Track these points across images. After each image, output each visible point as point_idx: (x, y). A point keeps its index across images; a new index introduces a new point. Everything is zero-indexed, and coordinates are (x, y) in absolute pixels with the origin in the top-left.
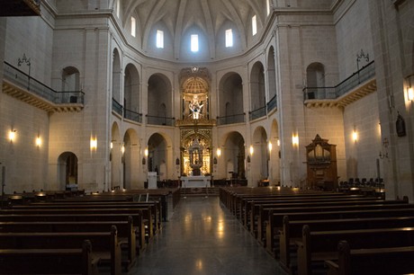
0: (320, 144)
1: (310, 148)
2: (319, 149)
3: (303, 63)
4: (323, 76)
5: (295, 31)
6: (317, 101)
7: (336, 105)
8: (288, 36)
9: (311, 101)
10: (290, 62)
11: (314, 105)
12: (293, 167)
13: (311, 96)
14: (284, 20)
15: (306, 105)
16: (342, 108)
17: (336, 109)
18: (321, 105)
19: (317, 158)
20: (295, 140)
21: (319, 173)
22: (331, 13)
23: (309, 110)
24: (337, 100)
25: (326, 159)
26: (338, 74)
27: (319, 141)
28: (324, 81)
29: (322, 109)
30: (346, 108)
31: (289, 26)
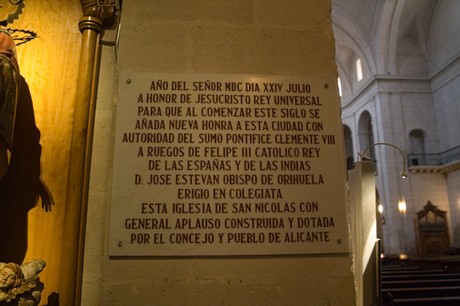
0: (433, 211)
1: (421, 214)
2: (431, 215)
3: (405, 129)
4: (422, 141)
5: (395, 98)
6: (422, 167)
7: (439, 171)
8: (390, 103)
9: (416, 167)
10: (393, 128)
11: (418, 171)
13: (415, 162)
14: (387, 86)
15: (410, 171)
16: (445, 175)
17: (439, 175)
18: (425, 171)
19: (429, 225)
20: (402, 206)
21: (432, 240)
22: (429, 81)
23: (413, 176)
24: (441, 167)
25: (440, 226)
26: (438, 141)
27: (430, 207)
28: (423, 147)
29: (425, 175)
30: (450, 175)
31: (390, 93)
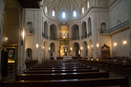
1: (103, 48)
2: (105, 48)
3: (100, 22)
4: (105, 26)
5: (97, 13)
6: (104, 34)
7: (109, 35)
8: (95, 14)
9: (102, 34)
10: (96, 22)
11: (103, 35)
12: (97, 53)
13: (102, 32)
14: (95, 10)
15: (101, 35)
16: (111, 36)
17: (109, 36)
18: (105, 35)
19: (105, 51)
20: (98, 45)
21: (105, 55)
22: (108, 8)
23: (101, 36)
24: (110, 34)
25: (107, 51)
26: (110, 26)
27: (105, 46)
28: (105, 28)
29: (105, 36)
30: (112, 36)
31: (96, 12)
